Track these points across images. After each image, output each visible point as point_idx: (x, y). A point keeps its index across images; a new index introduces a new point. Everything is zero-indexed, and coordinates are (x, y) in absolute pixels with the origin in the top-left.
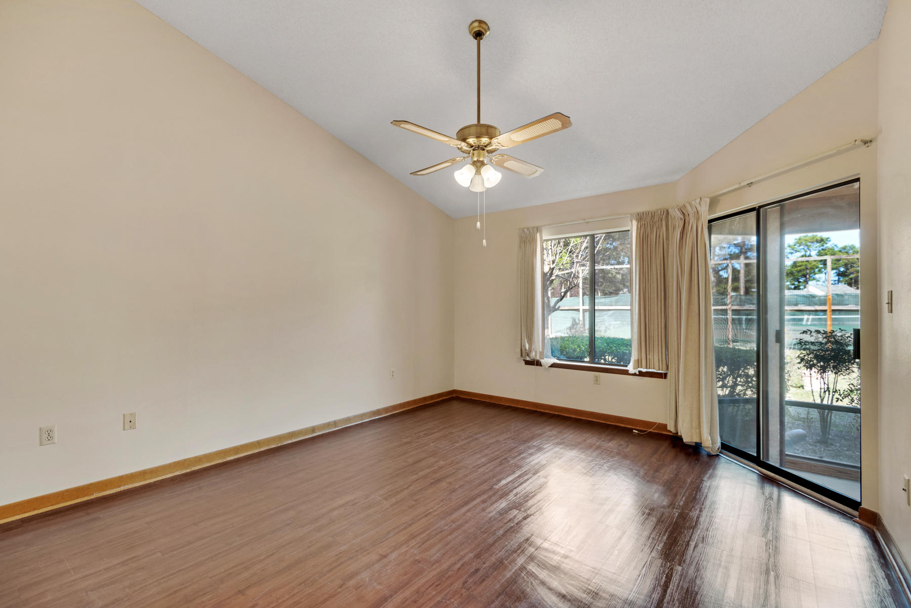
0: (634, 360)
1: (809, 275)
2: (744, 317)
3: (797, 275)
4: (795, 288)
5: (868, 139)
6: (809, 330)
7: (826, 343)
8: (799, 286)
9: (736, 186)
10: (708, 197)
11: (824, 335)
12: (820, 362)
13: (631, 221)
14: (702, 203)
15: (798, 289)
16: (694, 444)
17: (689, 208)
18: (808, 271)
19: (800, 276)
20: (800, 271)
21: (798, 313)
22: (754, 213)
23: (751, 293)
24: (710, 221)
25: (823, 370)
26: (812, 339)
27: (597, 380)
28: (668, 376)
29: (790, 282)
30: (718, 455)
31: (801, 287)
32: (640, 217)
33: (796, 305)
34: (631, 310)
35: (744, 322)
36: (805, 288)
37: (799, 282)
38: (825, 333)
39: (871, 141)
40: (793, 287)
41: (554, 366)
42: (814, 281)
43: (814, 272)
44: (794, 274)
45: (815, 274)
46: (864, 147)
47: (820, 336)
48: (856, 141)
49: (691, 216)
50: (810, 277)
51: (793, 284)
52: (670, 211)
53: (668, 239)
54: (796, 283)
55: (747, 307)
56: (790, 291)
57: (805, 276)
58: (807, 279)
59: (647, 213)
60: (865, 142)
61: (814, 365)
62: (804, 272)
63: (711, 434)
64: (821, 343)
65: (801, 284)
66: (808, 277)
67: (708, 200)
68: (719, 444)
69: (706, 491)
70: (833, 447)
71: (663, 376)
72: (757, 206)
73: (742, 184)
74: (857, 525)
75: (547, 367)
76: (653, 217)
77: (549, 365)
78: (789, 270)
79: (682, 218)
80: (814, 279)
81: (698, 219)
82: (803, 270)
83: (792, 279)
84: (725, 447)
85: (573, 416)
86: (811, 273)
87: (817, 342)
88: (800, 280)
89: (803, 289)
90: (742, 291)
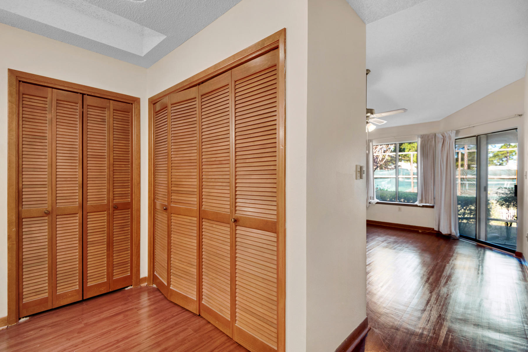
0: (420, 200)
1: (509, 157)
2: (467, 182)
3: (501, 157)
4: (500, 165)
5: (520, 114)
6: (501, 187)
7: (509, 194)
8: (502, 163)
9: (468, 127)
10: (455, 130)
11: (509, 190)
12: (506, 203)
13: (418, 138)
14: (452, 132)
15: (502, 165)
16: (448, 235)
17: (446, 134)
18: (508, 154)
19: (503, 157)
20: (503, 154)
21: (502, 180)
22: (475, 138)
23: (471, 168)
24: (456, 139)
25: (508, 207)
26: (503, 192)
27: (400, 209)
28: (435, 207)
29: (497, 160)
30: (458, 239)
31: (504, 164)
32: (422, 137)
33: (500, 175)
34: (417, 178)
35: (467, 185)
36: (506, 164)
37: (503, 161)
38: (509, 188)
39: (521, 115)
40: (499, 164)
41: (377, 203)
42: (512, 160)
43: (512, 154)
44: (499, 156)
45: (513, 156)
46: (519, 117)
47: (506, 190)
48: (515, 115)
49: (447, 137)
50: (510, 157)
51: (499, 162)
52: (437, 134)
53: (435, 147)
54: (501, 162)
55: (469, 176)
56: (496, 166)
57: (506, 157)
58: (507, 159)
59: (426, 135)
60: (520, 115)
61: (504, 204)
62: (506, 155)
63: (455, 230)
64: (507, 194)
65: (503, 162)
66: (508, 158)
67: (455, 132)
68: (458, 235)
69: (454, 248)
70: (512, 241)
71: (433, 207)
72: (477, 135)
73: (470, 126)
74: (515, 258)
75: (374, 204)
76: (428, 137)
77: (376, 203)
78: (496, 153)
79: (443, 138)
80: (512, 159)
81: (450, 139)
82: (505, 153)
83: (498, 159)
84: (461, 236)
85: (388, 226)
86: (510, 155)
87: (505, 193)
88: (503, 160)
89: (505, 165)
90: (466, 167)
